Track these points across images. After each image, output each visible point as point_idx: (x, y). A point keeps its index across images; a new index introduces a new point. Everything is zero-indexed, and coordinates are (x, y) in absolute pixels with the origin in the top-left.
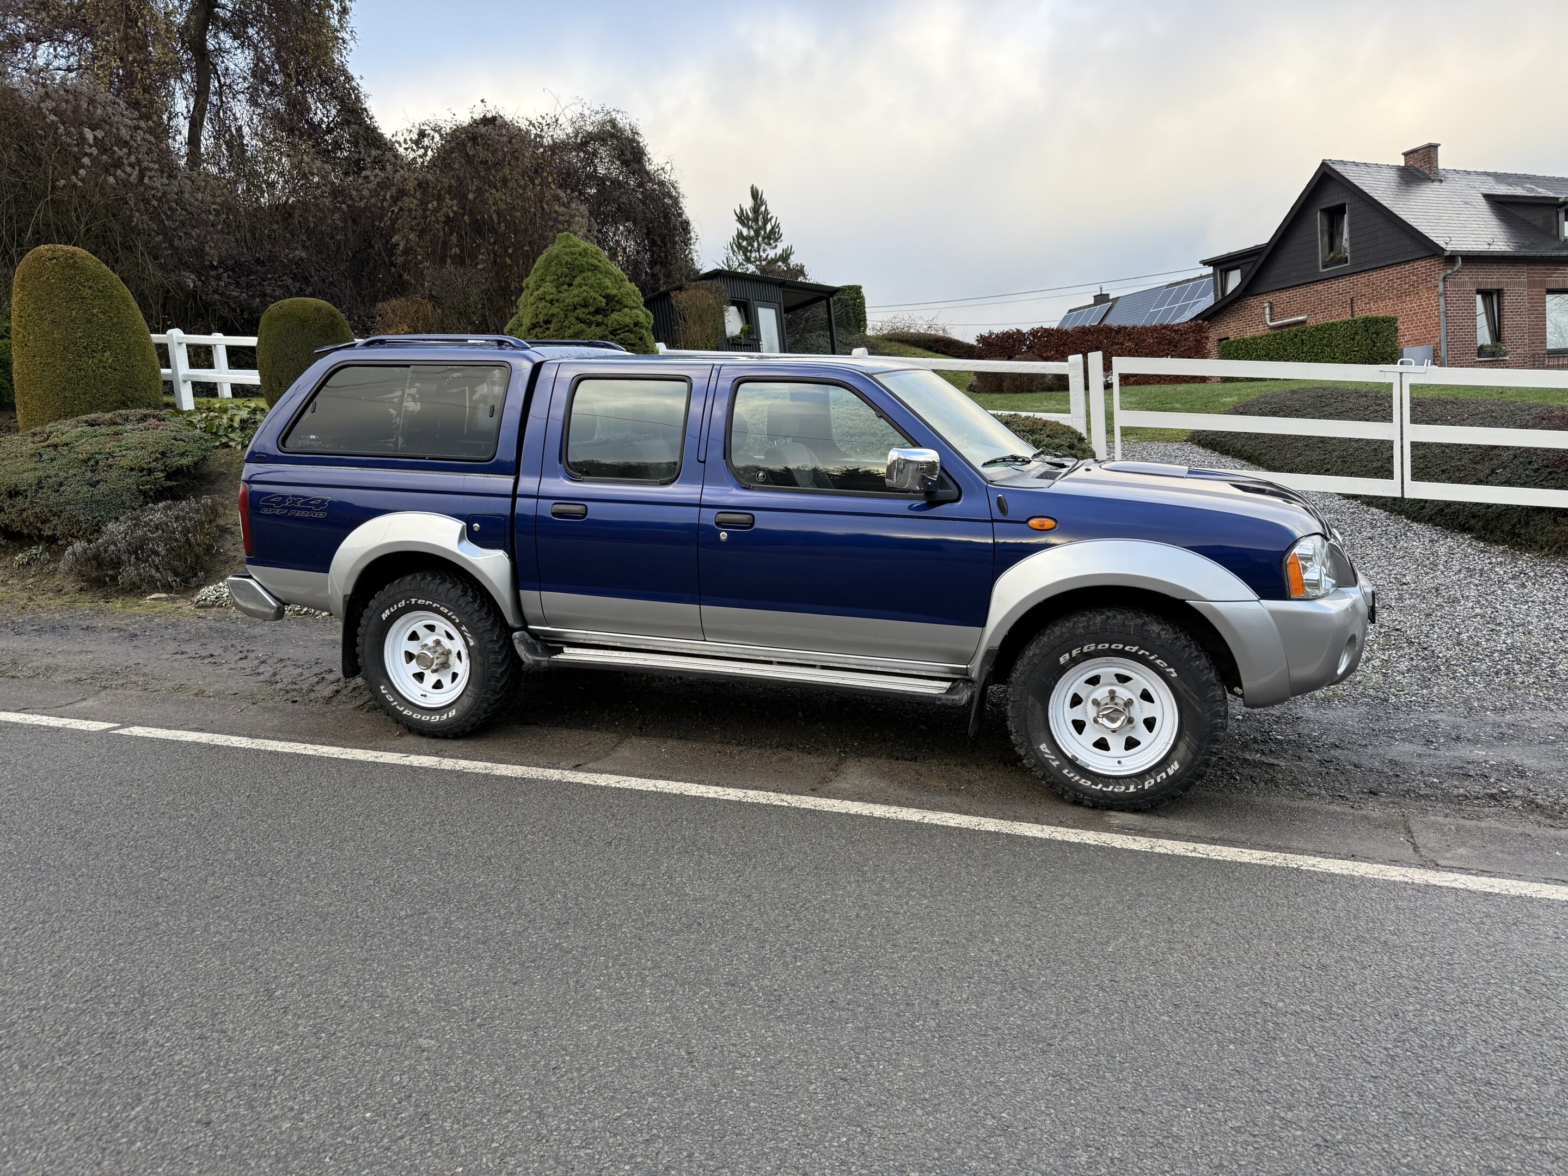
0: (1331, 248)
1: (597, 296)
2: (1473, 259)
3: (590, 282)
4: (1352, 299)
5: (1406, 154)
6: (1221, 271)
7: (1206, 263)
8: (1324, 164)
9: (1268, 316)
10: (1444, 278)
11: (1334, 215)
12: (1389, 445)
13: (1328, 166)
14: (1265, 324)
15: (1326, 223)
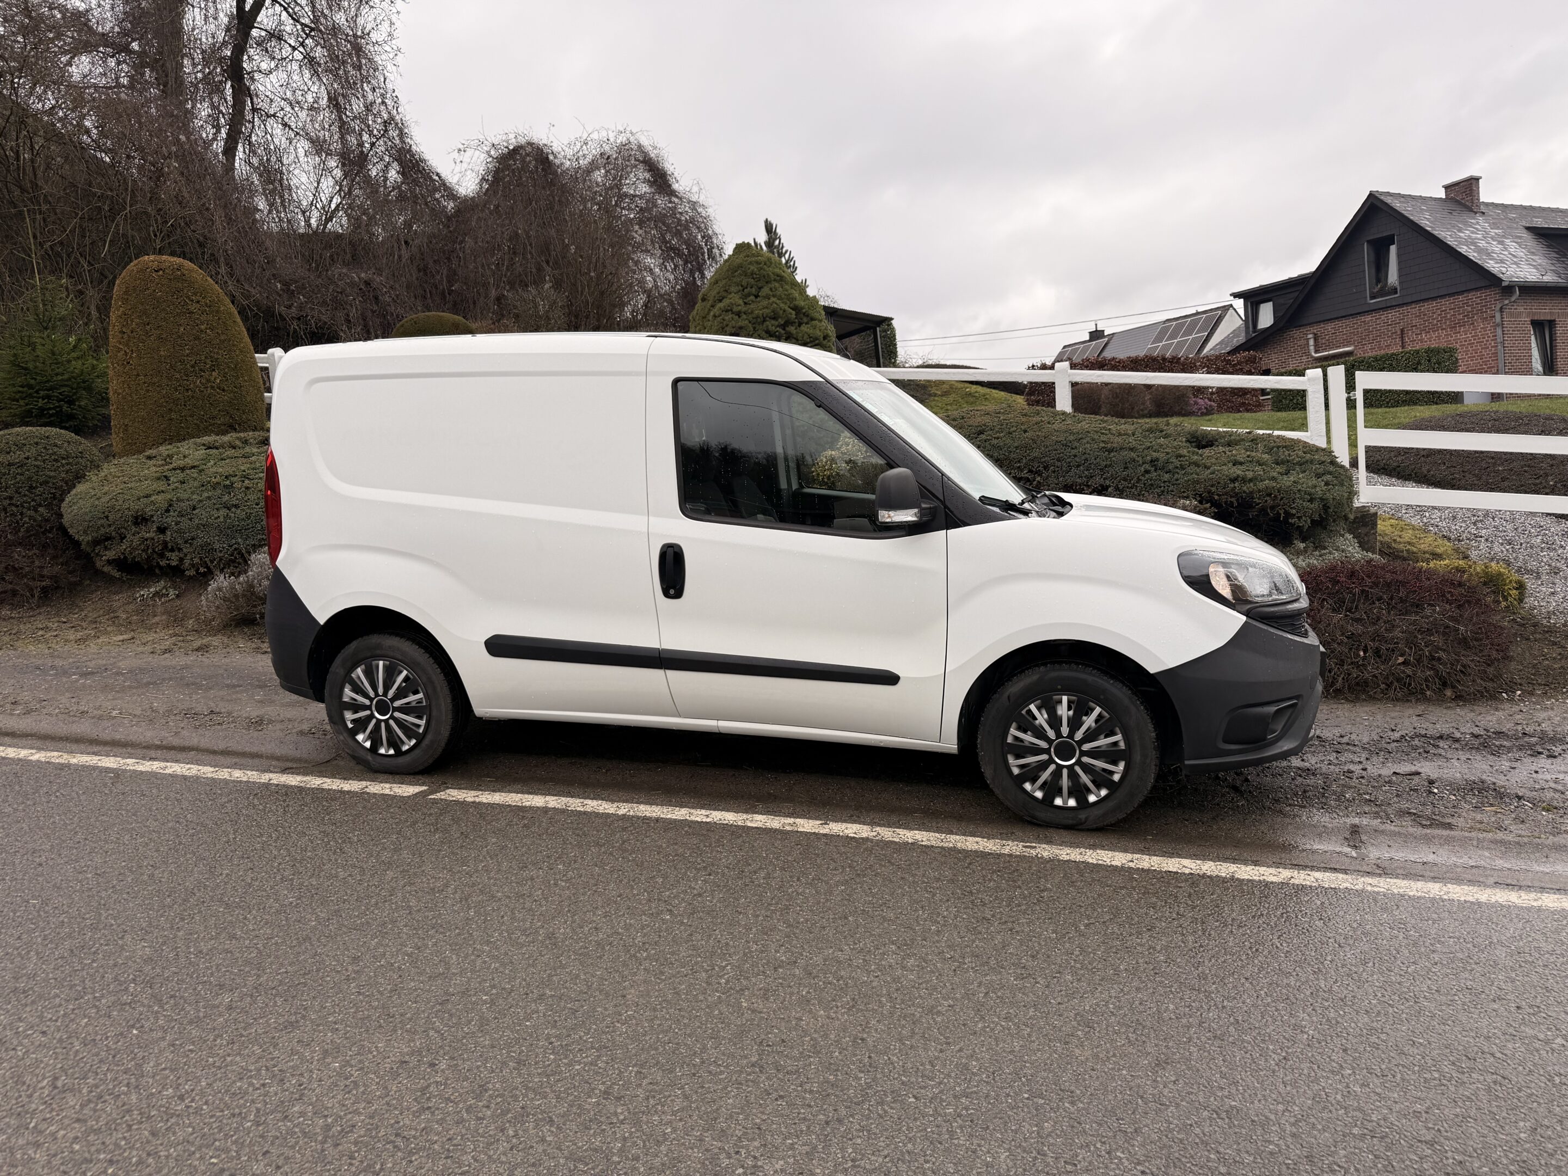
0: (1378, 281)
2: (1530, 290)
4: (1402, 331)
5: (1447, 188)
6: (1252, 304)
8: (1371, 196)
9: (1312, 348)
10: (1501, 308)
11: (1381, 246)
13: (1376, 198)
14: (1309, 355)
15: (1372, 254)
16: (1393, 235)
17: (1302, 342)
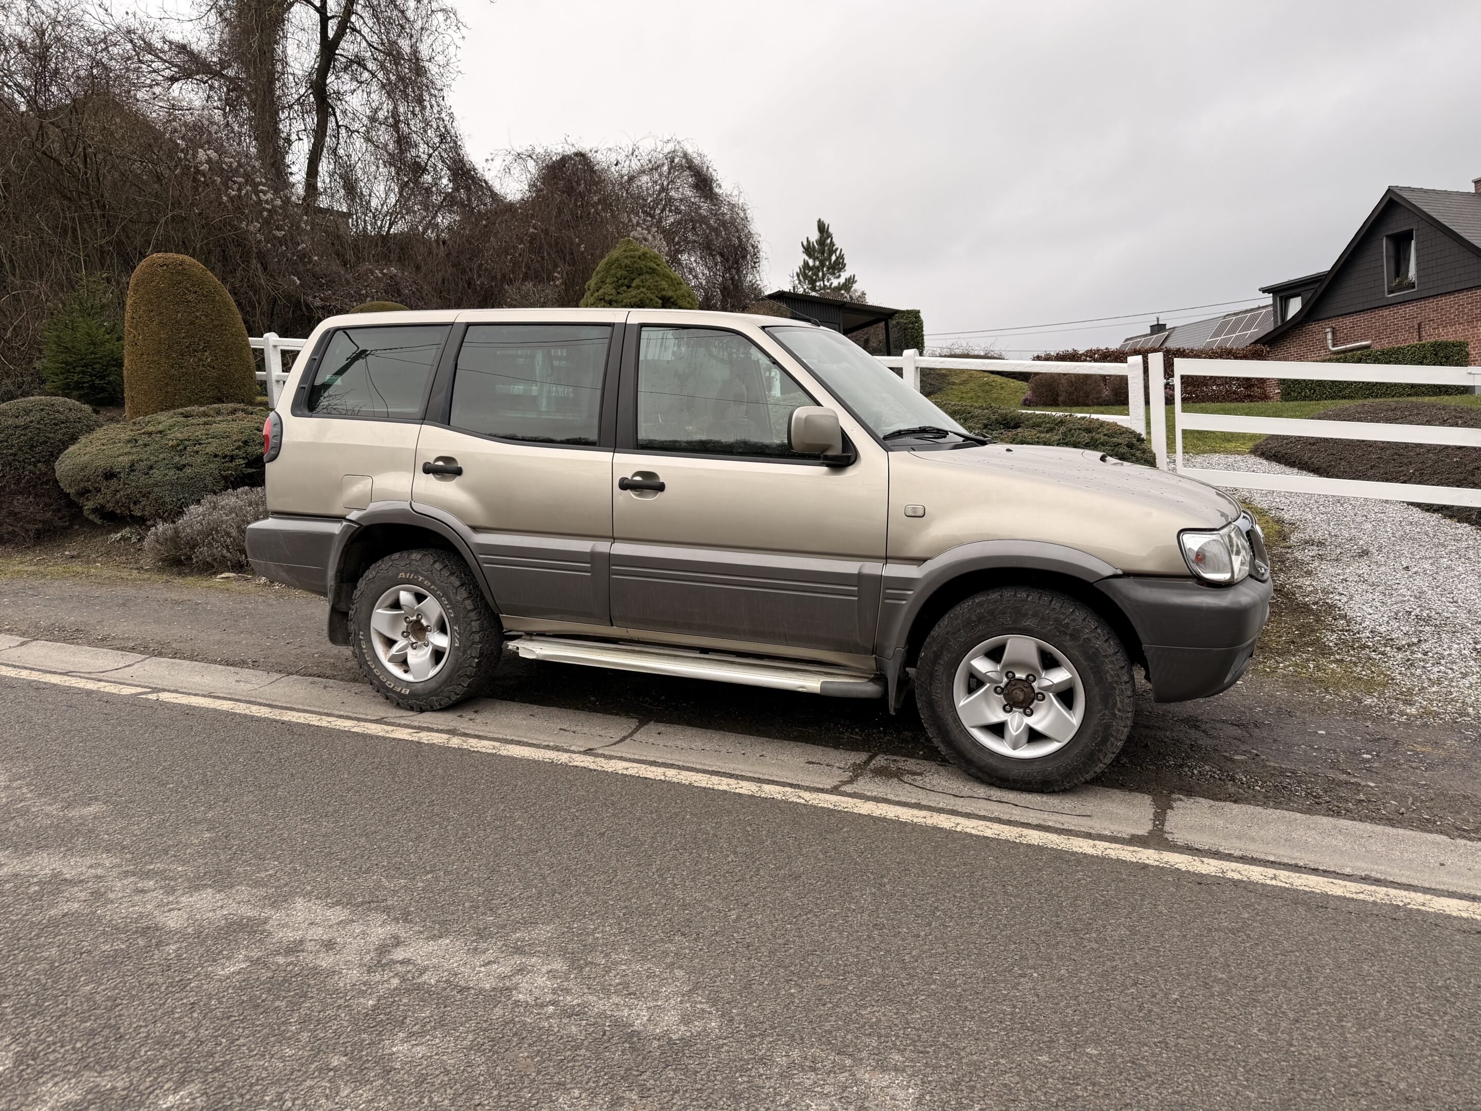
0: (1397, 274)
1: (653, 297)
3: (648, 284)
4: (1419, 325)
6: (1281, 298)
7: (1265, 290)
8: (1390, 190)
9: (1330, 342)
11: (1401, 242)
13: (1395, 193)
14: (1327, 348)
15: (1391, 248)
16: (1412, 230)
17: (1321, 336)
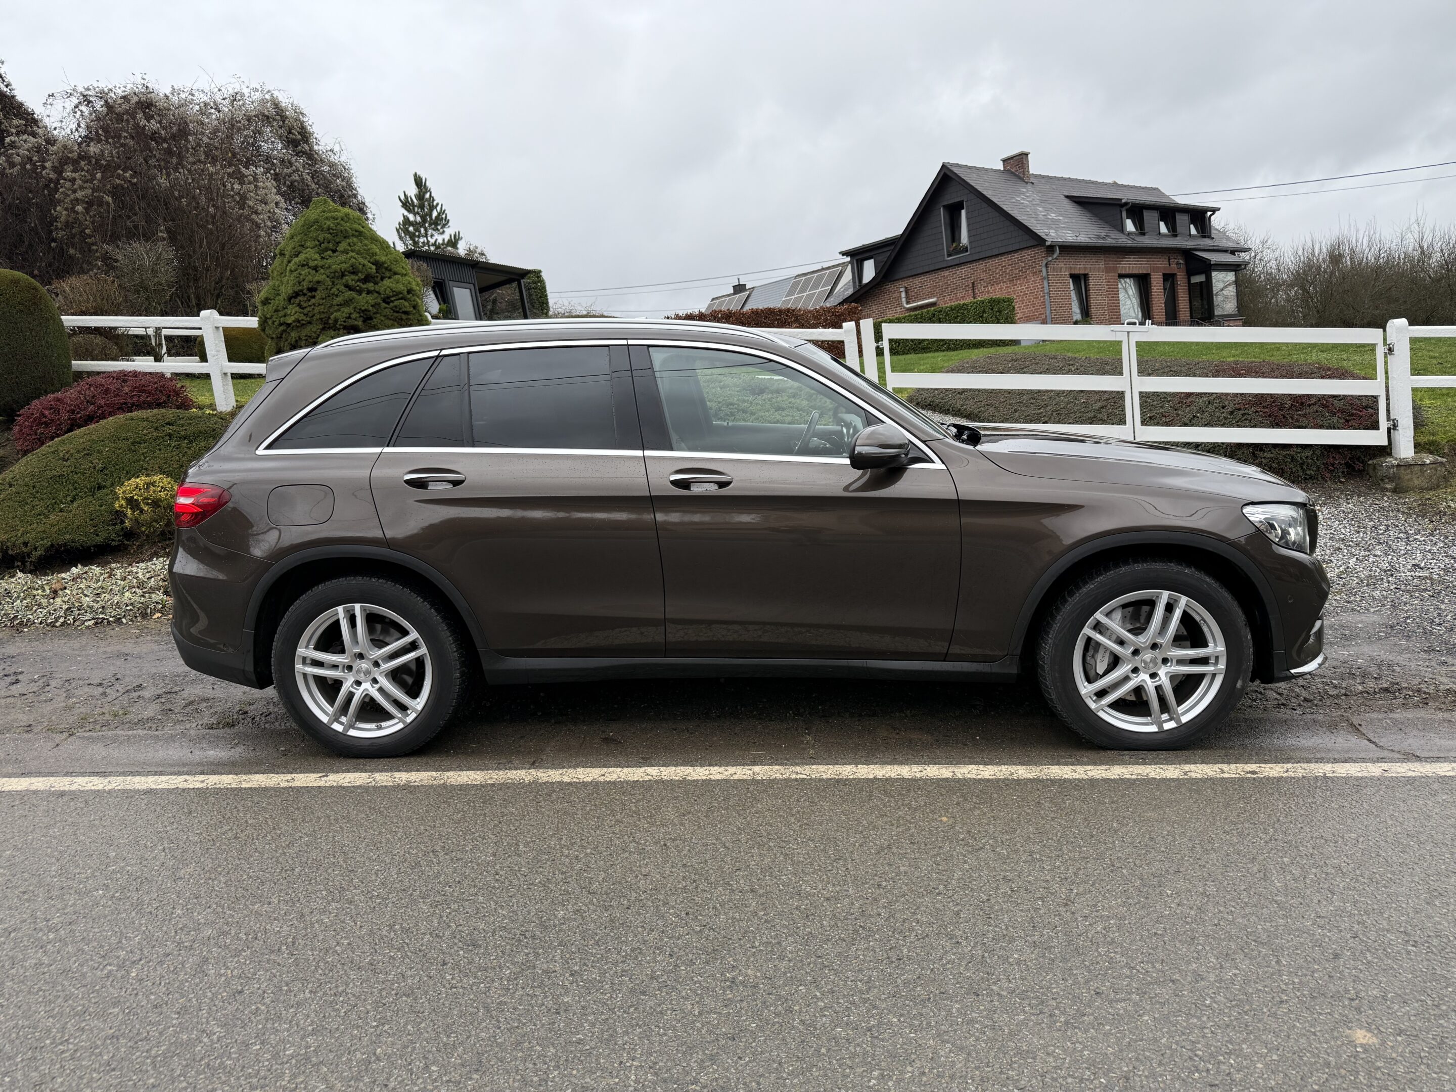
0: (953, 240)
1: (366, 262)
2: (1069, 249)
4: (973, 283)
5: (1004, 161)
6: (857, 260)
7: (844, 254)
8: (944, 166)
9: (904, 300)
10: (1046, 264)
11: (954, 211)
12: (1121, 394)
13: (948, 168)
14: (902, 306)
15: (947, 217)
16: (963, 201)
17: (896, 294)
